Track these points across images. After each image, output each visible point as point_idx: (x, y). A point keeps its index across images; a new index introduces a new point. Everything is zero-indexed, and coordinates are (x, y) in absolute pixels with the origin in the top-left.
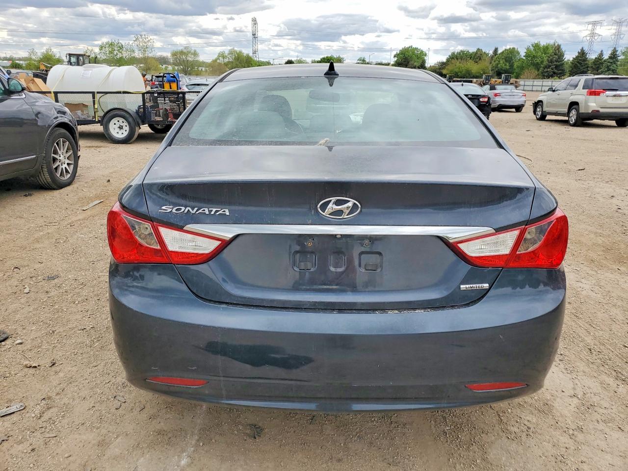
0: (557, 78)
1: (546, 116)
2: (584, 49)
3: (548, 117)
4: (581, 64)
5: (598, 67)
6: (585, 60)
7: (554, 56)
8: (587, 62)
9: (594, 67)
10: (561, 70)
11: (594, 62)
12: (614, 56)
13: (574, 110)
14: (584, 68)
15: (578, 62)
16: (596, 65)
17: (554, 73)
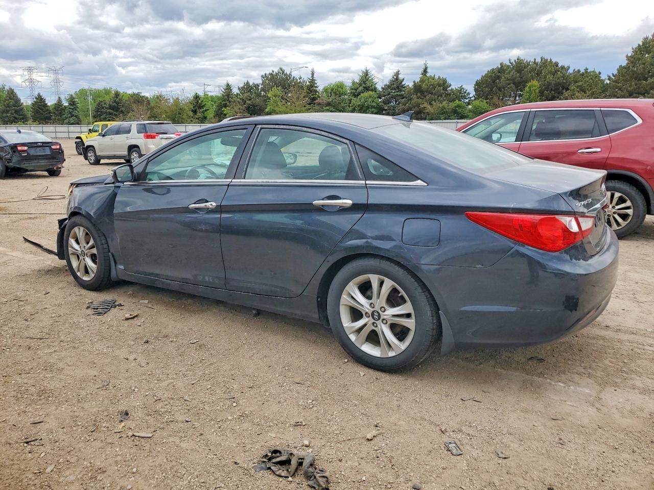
0: (21, 123)
1: (100, 160)
2: (41, 95)
3: (102, 161)
4: (42, 109)
5: (61, 113)
6: (45, 105)
7: (10, 100)
8: (48, 108)
9: (56, 112)
10: (22, 115)
11: (55, 108)
12: (72, 102)
13: (134, 153)
14: (46, 114)
15: (39, 107)
16: (57, 110)
17: (15, 118)
